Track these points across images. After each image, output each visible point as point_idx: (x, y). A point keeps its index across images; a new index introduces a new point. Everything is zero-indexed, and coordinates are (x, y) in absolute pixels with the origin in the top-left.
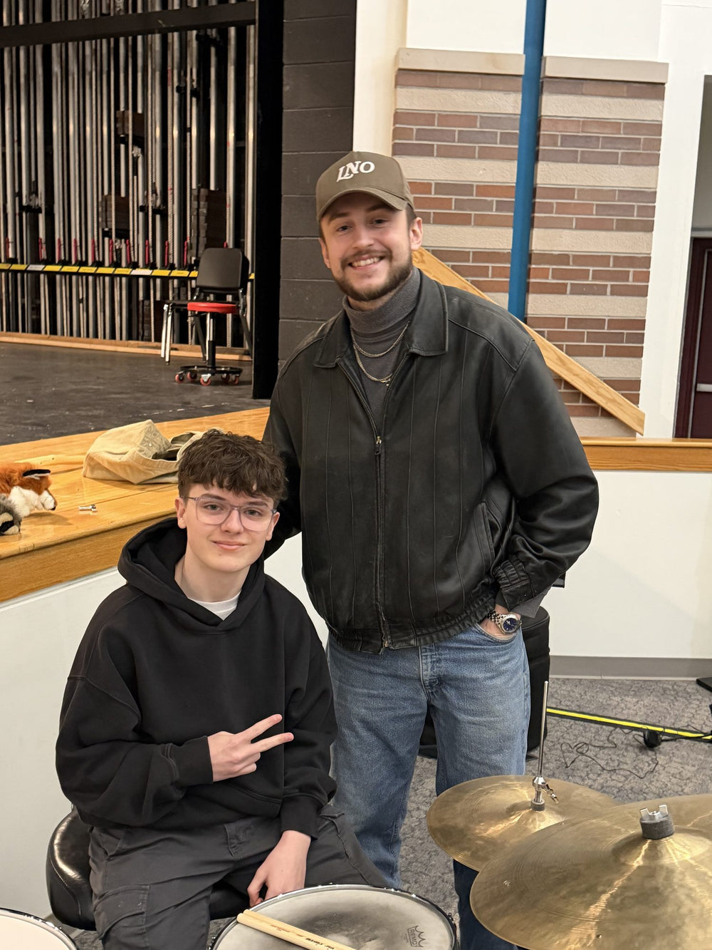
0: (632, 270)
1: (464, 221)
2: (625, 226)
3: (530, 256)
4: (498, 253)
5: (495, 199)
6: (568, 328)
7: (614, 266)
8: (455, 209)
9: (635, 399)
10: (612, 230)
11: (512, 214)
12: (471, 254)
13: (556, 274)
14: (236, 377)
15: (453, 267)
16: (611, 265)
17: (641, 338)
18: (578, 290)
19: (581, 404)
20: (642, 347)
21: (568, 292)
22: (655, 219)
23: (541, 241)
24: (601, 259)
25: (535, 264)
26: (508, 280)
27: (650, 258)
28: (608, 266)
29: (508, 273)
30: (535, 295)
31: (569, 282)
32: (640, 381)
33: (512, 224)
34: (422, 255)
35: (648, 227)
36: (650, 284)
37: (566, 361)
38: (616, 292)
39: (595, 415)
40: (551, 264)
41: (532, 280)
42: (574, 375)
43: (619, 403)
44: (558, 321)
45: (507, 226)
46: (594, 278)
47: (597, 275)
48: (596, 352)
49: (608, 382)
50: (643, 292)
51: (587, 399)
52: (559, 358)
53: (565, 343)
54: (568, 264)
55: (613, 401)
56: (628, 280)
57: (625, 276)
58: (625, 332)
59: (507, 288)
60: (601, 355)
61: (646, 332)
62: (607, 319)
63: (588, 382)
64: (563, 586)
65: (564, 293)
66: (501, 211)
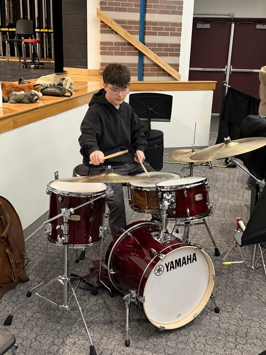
0: (176, 27)
1: (124, 10)
2: (174, 13)
3: (145, 22)
4: (135, 21)
5: (134, 3)
6: (158, 47)
7: (171, 26)
8: (121, 6)
9: (178, 70)
10: (170, 14)
11: (139, 8)
12: (127, 21)
13: (154, 29)
14: (42, 66)
15: (121, 26)
16: (170, 26)
17: (179, 50)
18: (161, 34)
19: (162, 72)
20: (180, 53)
21: (157, 35)
22: (183, 11)
23: (149, 17)
24: (167, 24)
25: (147, 25)
26: (139, 30)
27: (182, 23)
28: (169, 26)
29: (139, 28)
30: (147, 36)
31: (157, 31)
32: (179, 64)
33: (139, 11)
34: (112, 22)
35: (181, 13)
36: (182, 32)
37: (157, 58)
38: (172, 35)
39: (166, 76)
40: (152, 25)
41: (146, 31)
42: (160, 62)
43: (173, 72)
44: (154, 45)
45: (138, 12)
46: (165, 30)
47: (166, 29)
48: (166, 55)
49: (169, 64)
50: (180, 35)
51: (164, 70)
52: (155, 57)
53: (157, 52)
54: (157, 25)
55: (171, 71)
56: (175, 31)
57: (174, 29)
58: (175, 48)
59: (139, 33)
60: (167, 56)
61: (181, 48)
62: (169, 44)
63: (164, 65)
64: (170, 122)
65: (156, 35)
66: (136, 7)
